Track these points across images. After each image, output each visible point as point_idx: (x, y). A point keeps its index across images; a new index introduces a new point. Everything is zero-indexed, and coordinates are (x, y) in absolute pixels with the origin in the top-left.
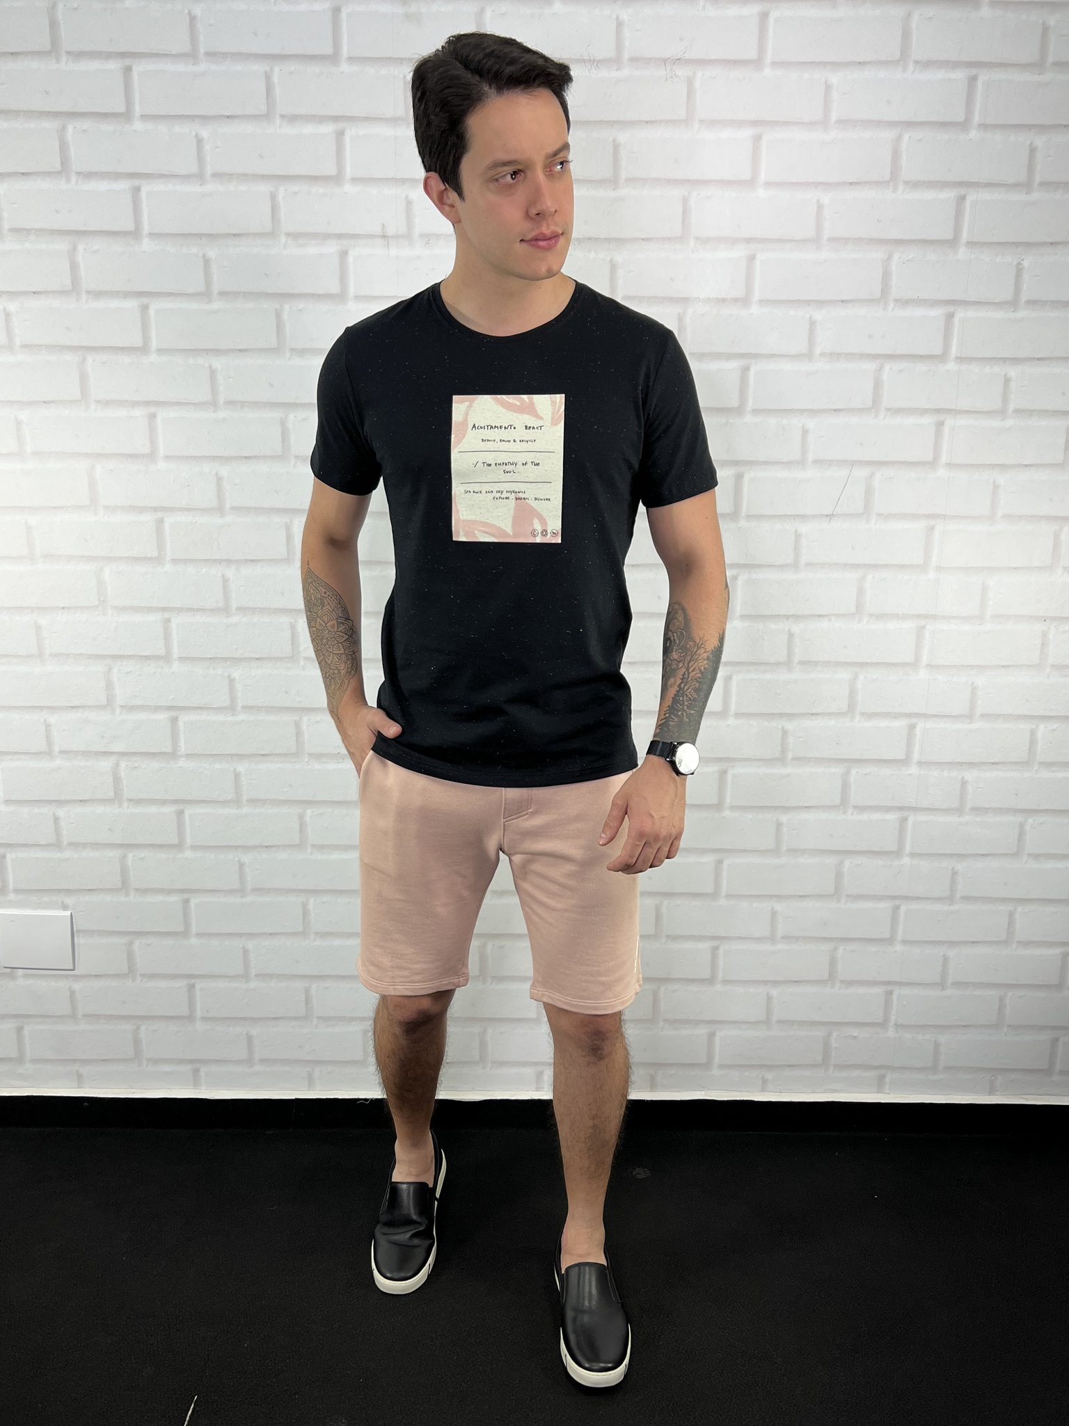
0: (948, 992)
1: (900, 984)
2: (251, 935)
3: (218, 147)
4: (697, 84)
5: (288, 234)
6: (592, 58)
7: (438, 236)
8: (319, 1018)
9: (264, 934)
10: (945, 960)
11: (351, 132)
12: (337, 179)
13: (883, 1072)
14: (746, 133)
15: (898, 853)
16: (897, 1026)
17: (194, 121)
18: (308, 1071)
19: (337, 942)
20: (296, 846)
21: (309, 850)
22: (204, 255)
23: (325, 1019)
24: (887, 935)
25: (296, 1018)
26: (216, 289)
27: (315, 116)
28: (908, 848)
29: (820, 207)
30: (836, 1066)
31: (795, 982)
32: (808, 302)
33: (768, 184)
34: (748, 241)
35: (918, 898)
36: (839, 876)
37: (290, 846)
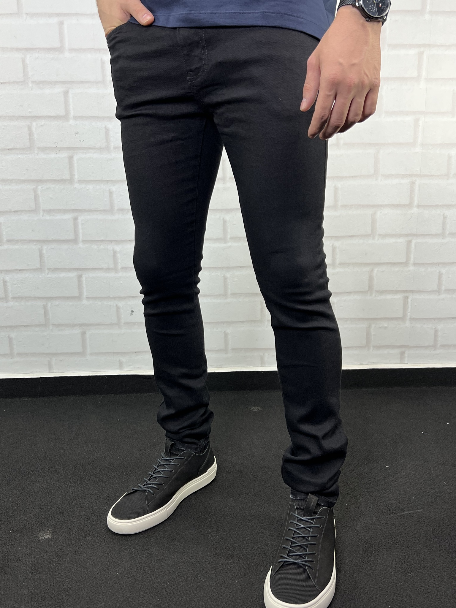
0: (443, 296)
1: (412, 292)
2: (7, 271)
8: (54, 325)
9: (16, 270)
10: (440, 275)
13: (403, 349)
15: (410, 205)
16: (411, 319)
18: (48, 360)
19: (62, 275)
20: (33, 210)
21: (42, 213)
23: (58, 326)
24: (404, 260)
25: (38, 326)
28: (416, 202)
30: (374, 347)
31: (348, 293)
35: (423, 235)
36: (374, 222)
37: (29, 211)
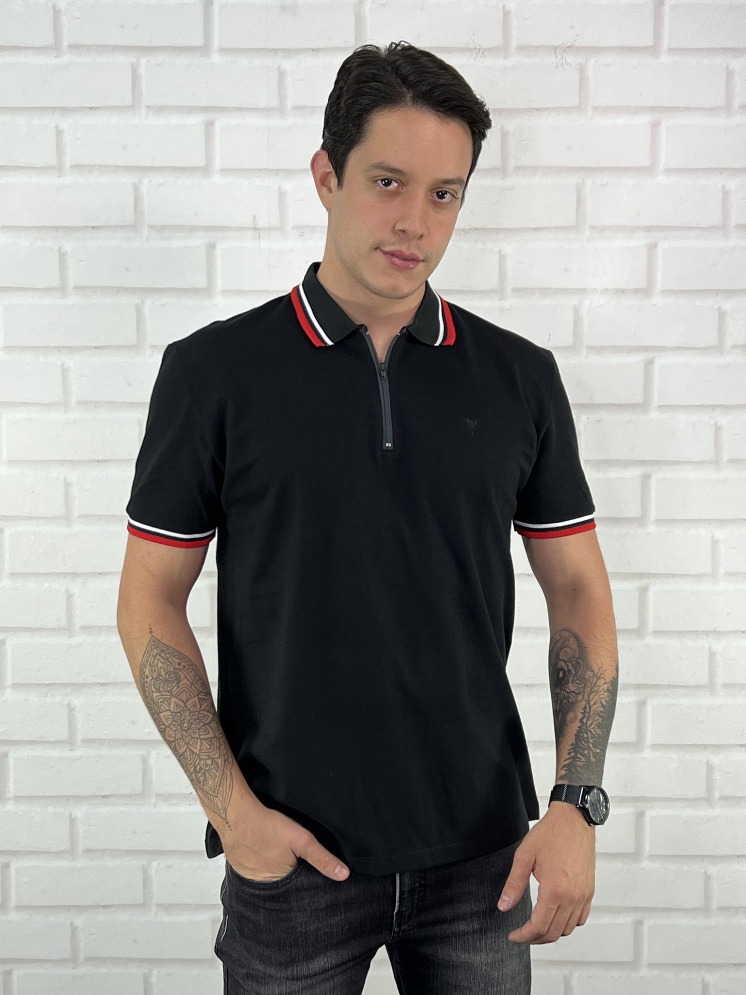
3: (79, 139)
4: (590, 71)
5: (151, 227)
6: (478, 47)
7: (313, 228)
11: (221, 122)
12: (206, 170)
14: (644, 119)
17: (54, 112)
22: (60, 248)
26: (71, 283)
27: (181, 106)
29: (726, 193)
32: (717, 292)
33: (668, 171)
34: (649, 229)
